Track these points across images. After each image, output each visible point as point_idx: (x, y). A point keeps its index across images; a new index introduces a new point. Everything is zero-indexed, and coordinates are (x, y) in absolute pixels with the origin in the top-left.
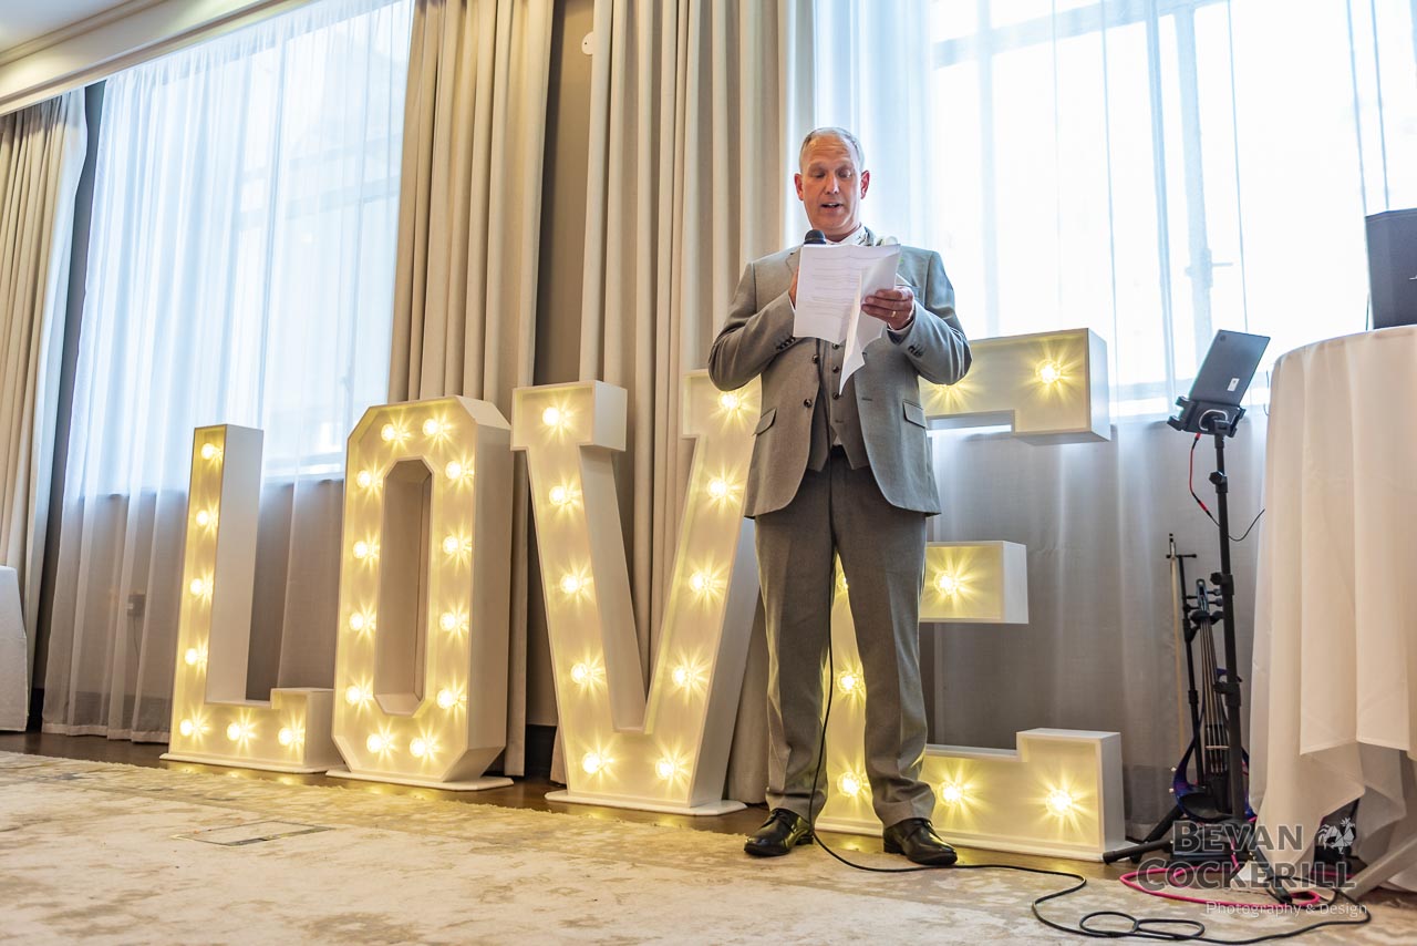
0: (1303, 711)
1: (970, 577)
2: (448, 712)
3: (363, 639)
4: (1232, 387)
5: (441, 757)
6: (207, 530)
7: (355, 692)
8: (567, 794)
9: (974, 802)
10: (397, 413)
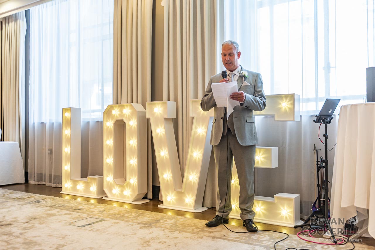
0: (342, 197)
1: (264, 156)
2: (133, 184)
3: (110, 165)
4: (330, 112)
5: (131, 195)
6: (68, 135)
7: (109, 178)
8: (163, 205)
9: (264, 211)
10: (116, 107)
